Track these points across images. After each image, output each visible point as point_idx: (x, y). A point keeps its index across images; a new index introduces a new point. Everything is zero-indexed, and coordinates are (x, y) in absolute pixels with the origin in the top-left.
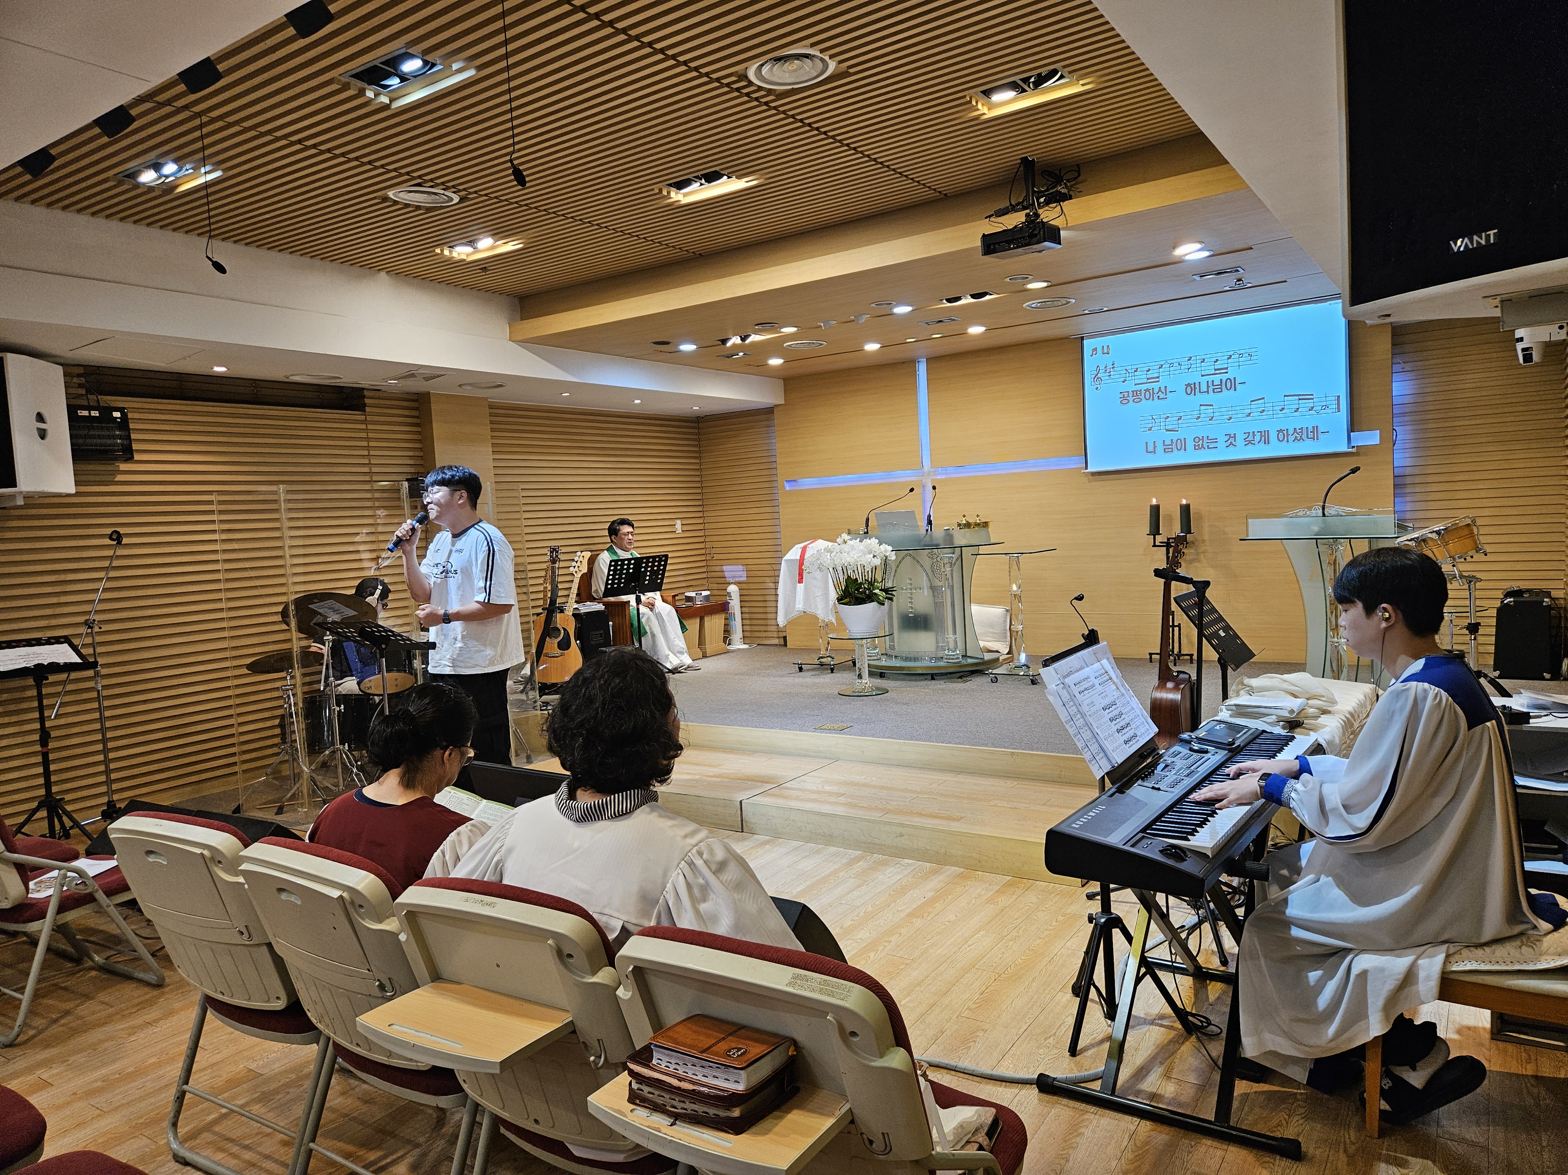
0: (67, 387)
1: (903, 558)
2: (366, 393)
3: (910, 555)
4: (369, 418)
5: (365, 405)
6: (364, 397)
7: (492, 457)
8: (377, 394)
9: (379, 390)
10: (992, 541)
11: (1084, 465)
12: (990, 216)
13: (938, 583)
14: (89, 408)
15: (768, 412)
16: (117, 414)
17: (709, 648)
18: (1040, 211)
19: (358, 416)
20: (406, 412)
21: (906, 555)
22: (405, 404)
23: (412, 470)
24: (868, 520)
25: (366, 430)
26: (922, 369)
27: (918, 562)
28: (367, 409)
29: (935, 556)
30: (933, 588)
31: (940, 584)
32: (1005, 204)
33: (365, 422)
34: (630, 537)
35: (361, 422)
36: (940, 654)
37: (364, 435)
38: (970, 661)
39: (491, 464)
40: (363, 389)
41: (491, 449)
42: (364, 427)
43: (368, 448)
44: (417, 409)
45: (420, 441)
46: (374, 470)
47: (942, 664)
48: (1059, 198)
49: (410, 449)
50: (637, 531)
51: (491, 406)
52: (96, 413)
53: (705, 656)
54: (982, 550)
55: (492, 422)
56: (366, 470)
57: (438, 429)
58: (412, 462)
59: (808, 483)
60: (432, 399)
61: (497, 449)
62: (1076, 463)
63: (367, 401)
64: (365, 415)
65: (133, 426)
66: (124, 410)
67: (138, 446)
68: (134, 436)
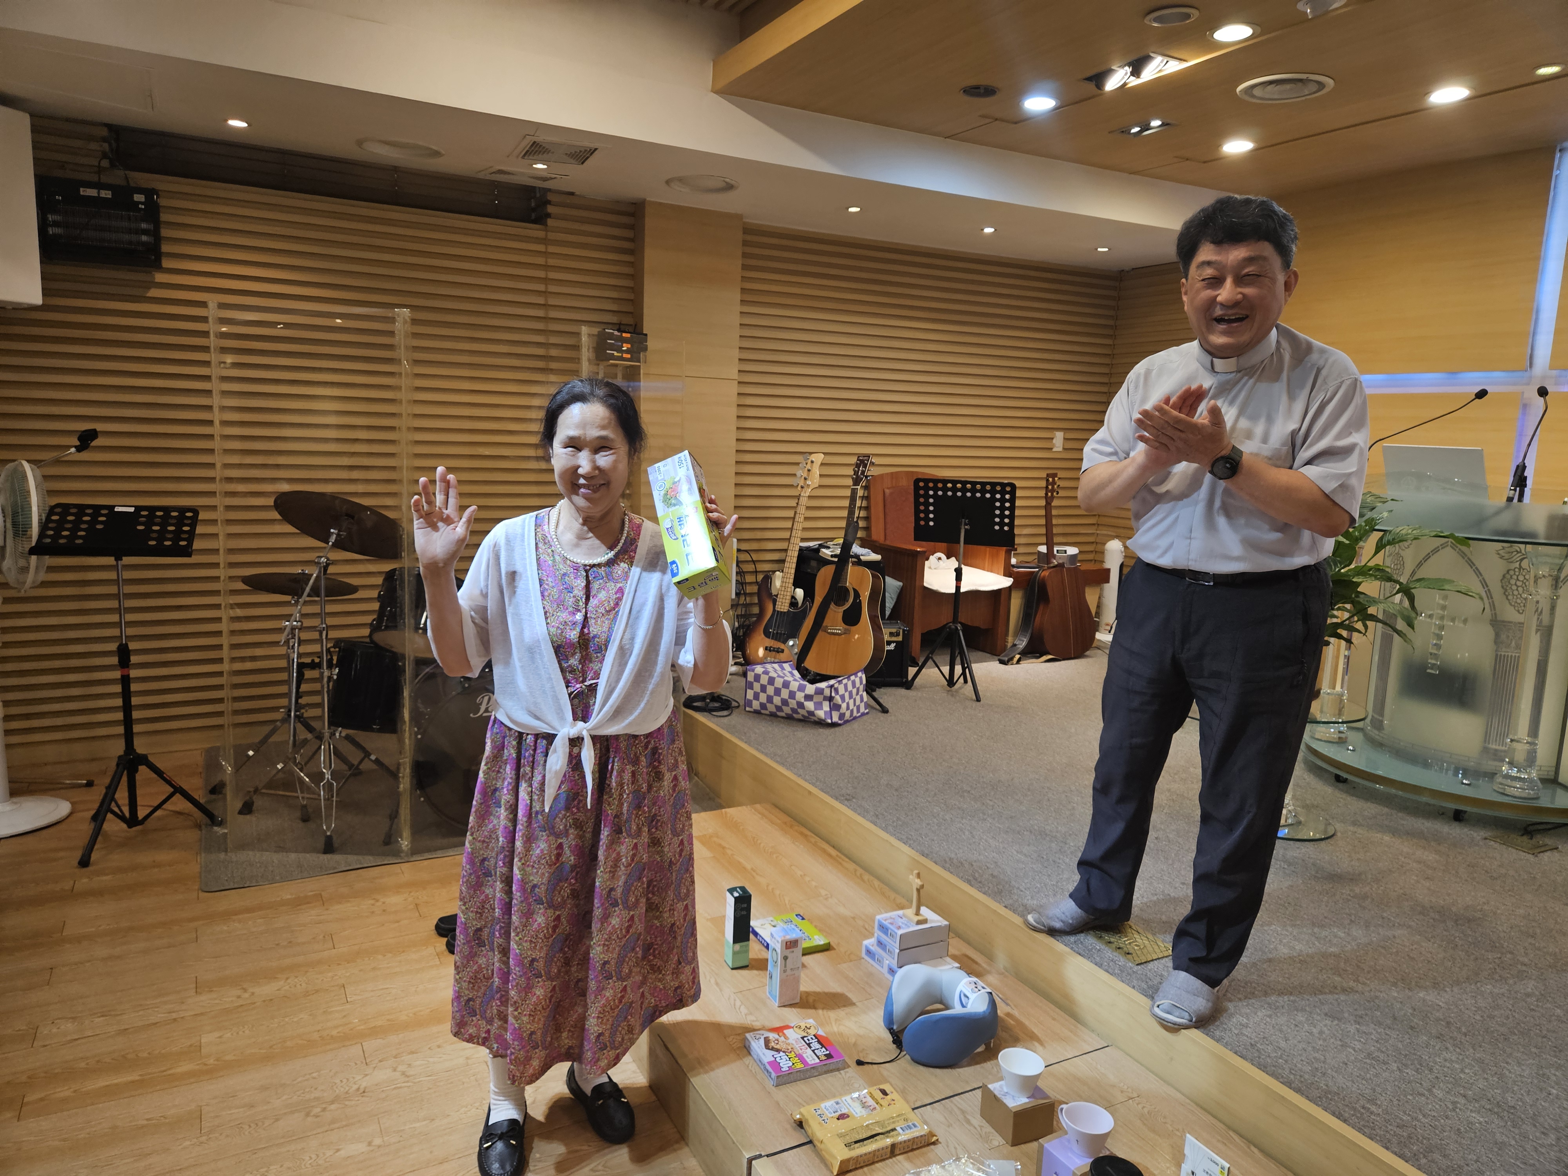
0: (36, 146)
1: (1436, 551)
2: (552, 196)
3: (1454, 547)
4: (551, 236)
5: (548, 215)
6: (549, 202)
7: (738, 308)
8: (568, 199)
9: (572, 194)
13: (1510, 614)
14: (99, 186)
16: (139, 198)
19: (534, 231)
20: (615, 231)
21: (1444, 545)
22: (612, 218)
25: (545, 254)
27: (1471, 564)
28: (550, 222)
29: (1518, 557)
30: (1498, 624)
31: (1520, 618)
33: (545, 241)
35: (537, 240)
36: (1490, 765)
37: (541, 261)
39: (737, 320)
41: (738, 297)
42: (541, 248)
43: (545, 280)
44: (631, 227)
45: (631, 276)
46: (549, 314)
47: (1487, 794)
49: (615, 287)
51: (748, 230)
52: (106, 194)
55: (745, 255)
56: (540, 313)
57: (652, 257)
58: (614, 308)
60: (648, 211)
61: (749, 297)
63: (550, 209)
64: (547, 231)
65: (164, 217)
66: (150, 193)
67: (165, 248)
68: (165, 232)
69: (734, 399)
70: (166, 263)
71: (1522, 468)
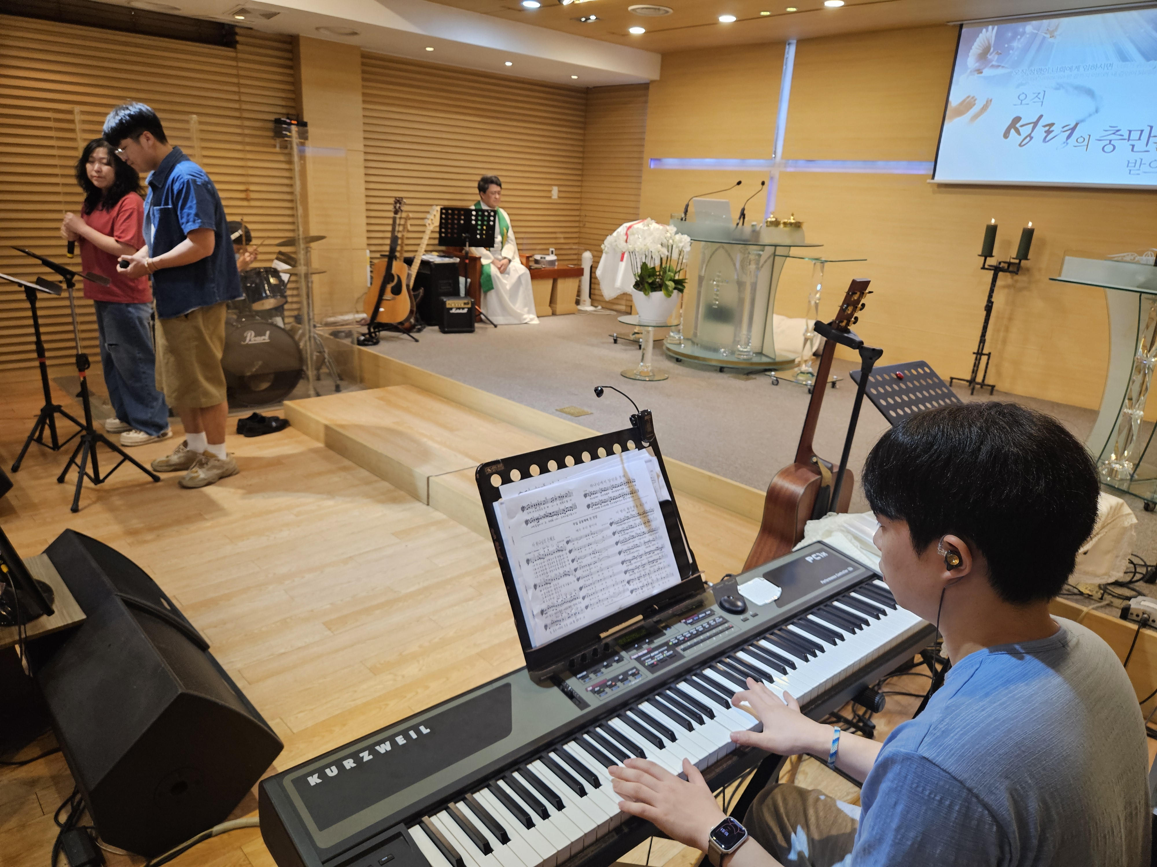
1: (716, 250)
2: (238, 30)
3: (723, 247)
4: (240, 55)
5: (237, 42)
6: (236, 34)
7: (361, 105)
8: (249, 32)
9: (251, 29)
11: (932, 172)
13: (742, 278)
15: (643, 87)
17: (560, 307)
19: (228, 52)
20: (280, 53)
21: (719, 247)
22: (273, 44)
25: (237, 67)
26: (790, 51)
27: (729, 255)
28: (239, 47)
29: (744, 252)
30: (739, 283)
31: (746, 280)
33: (235, 59)
34: (497, 196)
35: (231, 59)
36: (734, 349)
37: (235, 72)
39: (361, 113)
40: (236, 26)
41: (360, 98)
42: (234, 63)
43: (238, 85)
44: (284, 50)
46: (244, 107)
47: (733, 358)
49: (283, 90)
50: (503, 192)
51: (365, 56)
53: (554, 314)
54: (794, 251)
55: (363, 72)
56: (237, 106)
57: (307, 72)
58: (283, 103)
59: (671, 163)
60: (302, 42)
61: (367, 98)
62: (924, 169)
63: (238, 38)
64: (236, 52)
69: (362, 163)
71: (743, 210)
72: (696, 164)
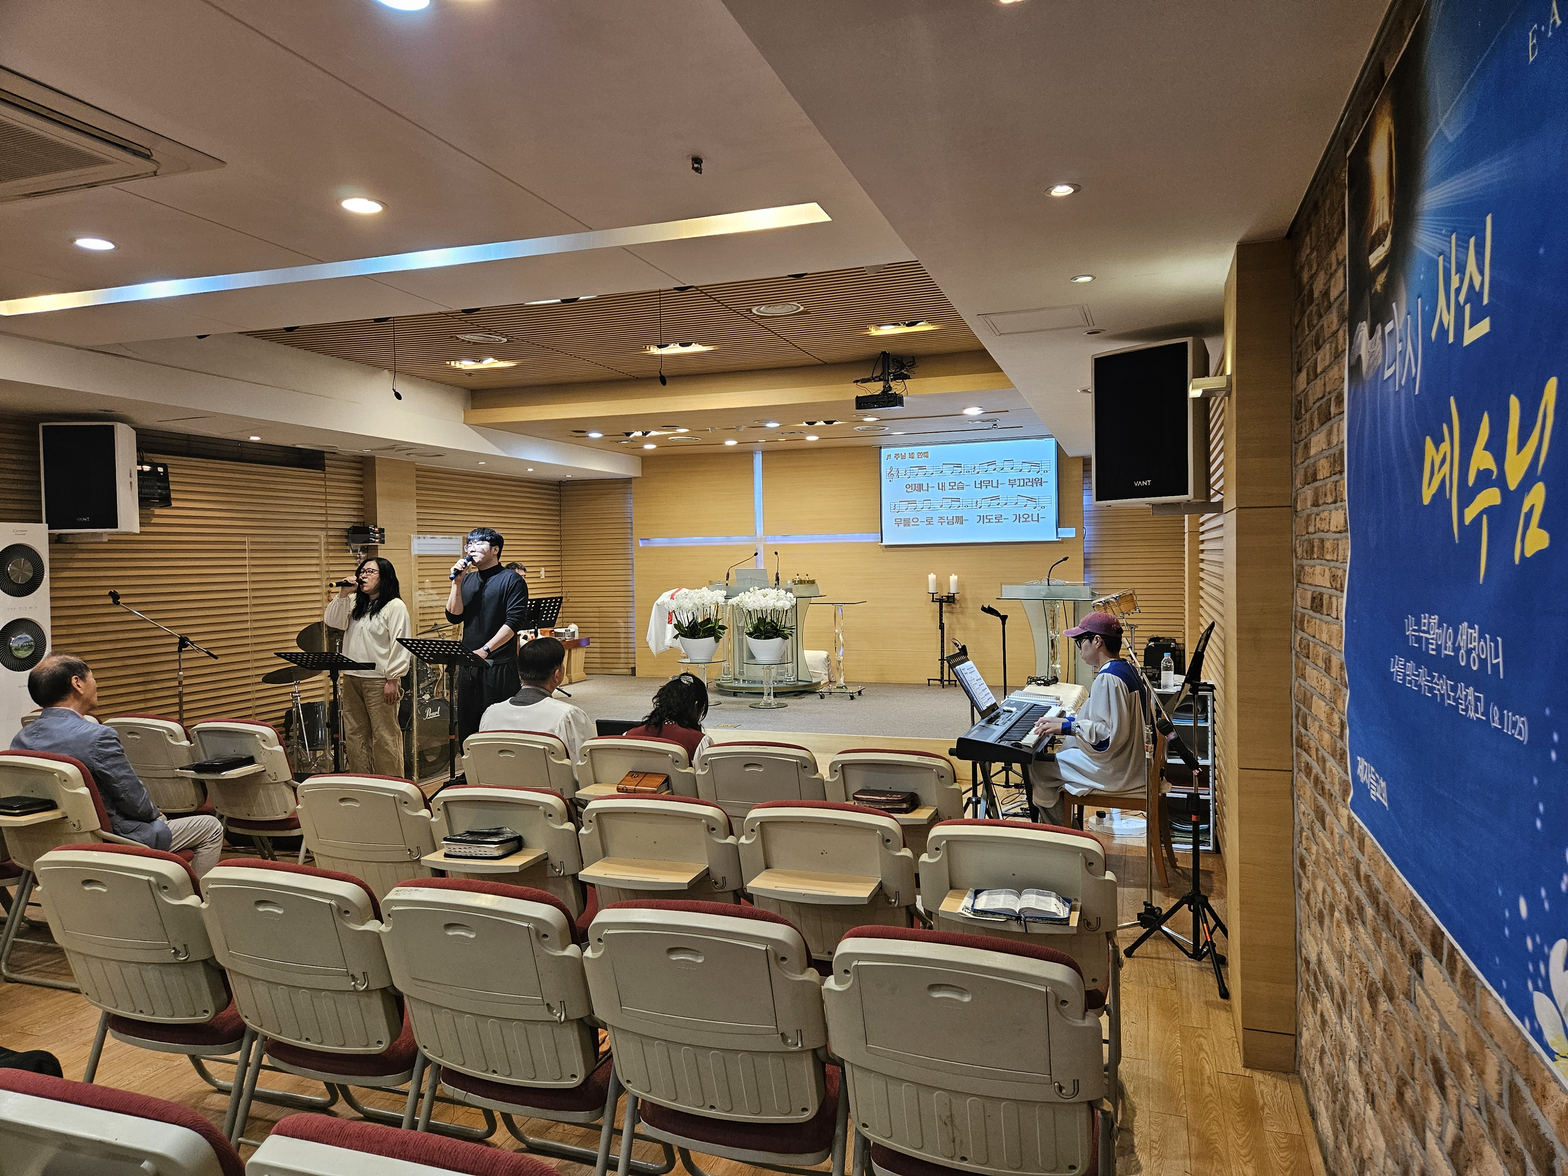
0: (137, 447)
2: (326, 455)
4: (327, 476)
5: (325, 465)
6: (324, 458)
7: (418, 511)
8: (334, 456)
9: (335, 453)
10: (821, 594)
11: (880, 540)
12: (857, 381)
14: (142, 464)
15: (626, 482)
16: (160, 469)
18: (892, 384)
19: (318, 474)
20: (354, 472)
22: (352, 465)
23: (355, 520)
24: (728, 574)
25: (325, 486)
26: (758, 459)
28: (327, 469)
32: (868, 376)
33: (324, 479)
35: (321, 479)
37: (323, 490)
38: (800, 683)
40: (324, 452)
41: (415, 504)
42: (323, 483)
43: (326, 500)
44: (360, 469)
45: (362, 496)
46: (329, 519)
47: (781, 685)
48: (905, 377)
51: (419, 470)
52: (147, 468)
54: (813, 600)
55: (417, 482)
56: (324, 519)
57: (381, 486)
58: (355, 513)
59: (659, 542)
60: (377, 462)
61: (421, 505)
62: (874, 538)
63: (326, 462)
64: (325, 474)
65: (170, 479)
66: (164, 466)
67: (173, 495)
68: (171, 487)
70: (174, 504)
71: (777, 574)
72: (685, 541)
